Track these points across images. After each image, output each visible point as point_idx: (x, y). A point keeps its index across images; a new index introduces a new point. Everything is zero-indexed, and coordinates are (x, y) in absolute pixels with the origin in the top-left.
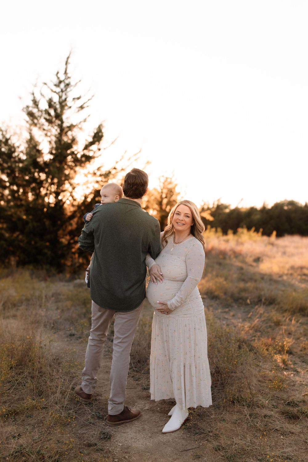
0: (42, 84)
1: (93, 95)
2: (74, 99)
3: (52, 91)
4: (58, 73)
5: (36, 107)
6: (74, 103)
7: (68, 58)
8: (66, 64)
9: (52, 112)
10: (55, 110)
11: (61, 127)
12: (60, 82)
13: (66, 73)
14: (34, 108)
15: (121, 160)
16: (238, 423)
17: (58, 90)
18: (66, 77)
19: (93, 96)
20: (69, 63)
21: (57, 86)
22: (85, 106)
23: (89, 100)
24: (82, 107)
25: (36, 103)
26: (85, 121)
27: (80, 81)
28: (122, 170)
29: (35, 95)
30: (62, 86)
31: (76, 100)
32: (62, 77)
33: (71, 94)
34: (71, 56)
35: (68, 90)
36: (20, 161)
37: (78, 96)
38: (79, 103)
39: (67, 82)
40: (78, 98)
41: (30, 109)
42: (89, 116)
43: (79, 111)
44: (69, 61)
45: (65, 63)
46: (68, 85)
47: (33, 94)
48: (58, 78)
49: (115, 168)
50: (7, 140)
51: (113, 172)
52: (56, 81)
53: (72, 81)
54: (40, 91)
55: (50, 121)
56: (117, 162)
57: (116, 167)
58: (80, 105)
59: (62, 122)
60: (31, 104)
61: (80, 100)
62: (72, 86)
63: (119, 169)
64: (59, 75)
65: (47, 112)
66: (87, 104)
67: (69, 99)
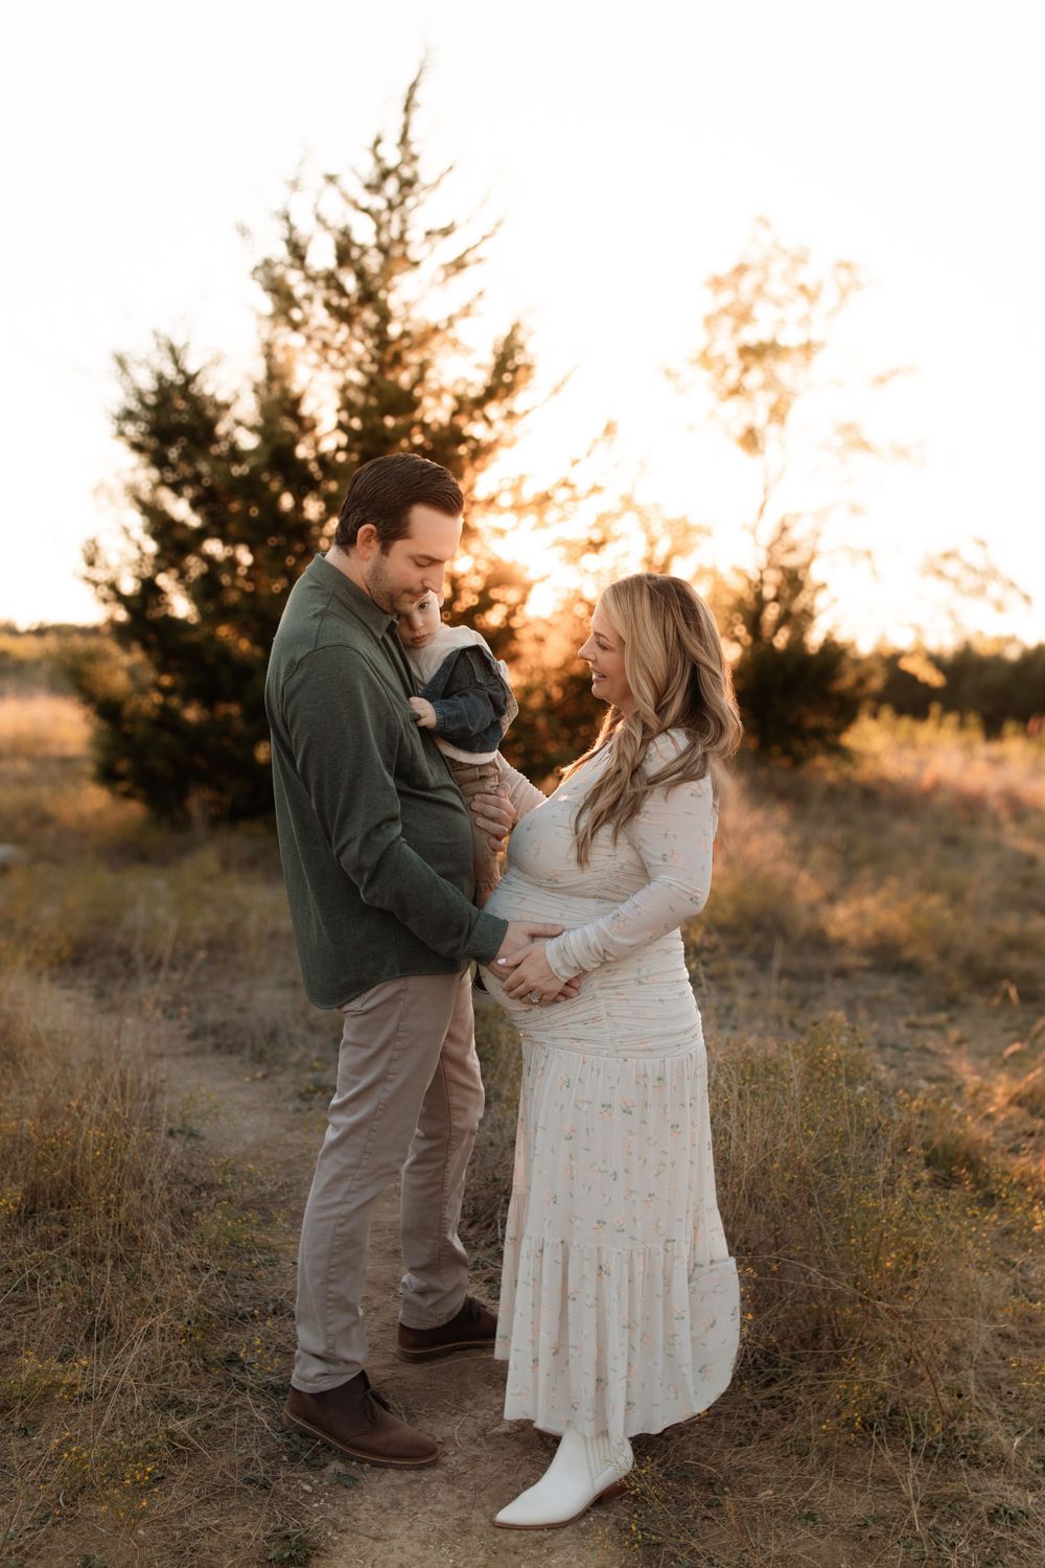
0: (322, 182)
1: (497, 219)
2: (428, 234)
3: (355, 204)
4: (378, 142)
5: (298, 263)
6: (432, 251)
7: (413, 86)
8: (407, 109)
9: (350, 282)
10: (361, 275)
11: (379, 333)
12: (385, 174)
13: (404, 141)
14: (292, 266)
15: (589, 454)
16: (871, 1538)
17: (378, 203)
18: (403, 155)
19: (498, 224)
20: (418, 106)
21: (374, 188)
22: (469, 258)
23: (484, 238)
24: (459, 265)
25: (297, 252)
26: (466, 311)
27: (450, 169)
28: (596, 489)
29: (293, 220)
30: (392, 186)
31: (436, 239)
32: (392, 156)
33: (423, 214)
34: (423, 77)
35: (410, 202)
36: (236, 455)
37: (445, 224)
38: (449, 250)
39: (406, 172)
40: (446, 232)
41: (278, 271)
42: (481, 294)
43: (448, 276)
44: (419, 95)
45: (402, 105)
46: (407, 184)
47: (287, 218)
48: (379, 160)
49: (565, 484)
50: (190, 379)
51: (562, 495)
52: (370, 171)
53: (426, 171)
54: (316, 206)
55: (344, 316)
56: (575, 462)
57: (572, 480)
58: (452, 257)
59: (385, 316)
60: (281, 252)
61: (451, 238)
62: (425, 188)
63: (583, 487)
64: (382, 150)
65: (331, 281)
66: (479, 252)
67: (415, 235)
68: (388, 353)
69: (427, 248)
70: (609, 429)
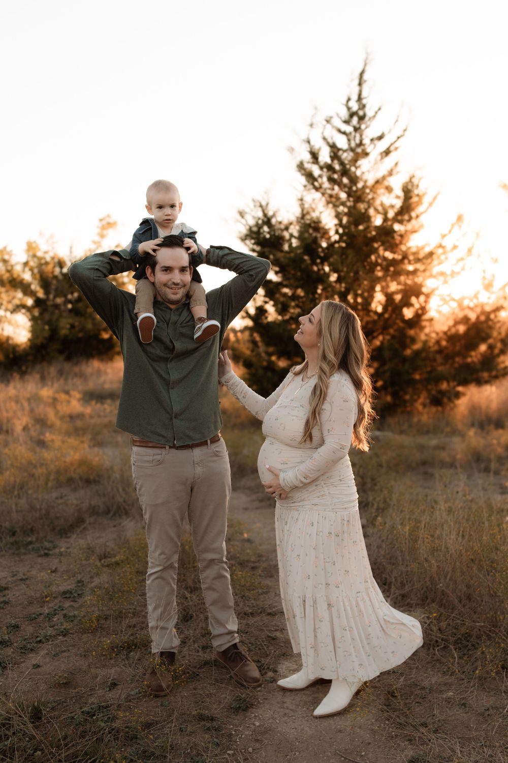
0: (325, 123)
1: (404, 128)
2: (372, 140)
3: (339, 131)
4: (349, 100)
5: (315, 161)
6: (375, 147)
7: (363, 74)
8: (360, 84)
9: (337, 167)
10: (342, 163)
12: (352, 115)
13: (360, 99)
14: (313, 163)
15: (450, 231)
17: (349, 129)
18: (359, 106)
19: (405, 130)
20: (365, 81)
21: (347, 122)
22: (392, 148)
23: (398, 138)
24: (387, 152)
25: (315, 156)
26: (390, 173)
27: (379, 109)
28: (455, 247)
29: (312, 143)
30: (355, 120)
31: (376, 142)
32: (355, 106)
33: (370, 132)
34: (367, 69)
35: (363, 126)
37: (379, 134)
38: (382, 146)
39: (361, 113)
40: (380, 138)
41: (306, 166)
43: (382, 158)
44: (365, 77)
45: (357, 81)
46: (362, 118)
47: (309, 142)
48: (349, 109)
49: (440, 246)
51: (439, 251)
52: (344, 114)
53: (369, 112)
54: (323, 133)
55: (336, 182)
56: (443, 236)
57: (444, 244)
58: (384, 149)
59: (355, 180)
60: (307, 157)
61: (382, 141)
62: (370, 119)
63: (449, 246)
64: (351, 104)
65: (330, 168)
66: (396, 145)
67: (366, 141)
68: (357, 196)
69: (372, 146)
70: (460, 218)
